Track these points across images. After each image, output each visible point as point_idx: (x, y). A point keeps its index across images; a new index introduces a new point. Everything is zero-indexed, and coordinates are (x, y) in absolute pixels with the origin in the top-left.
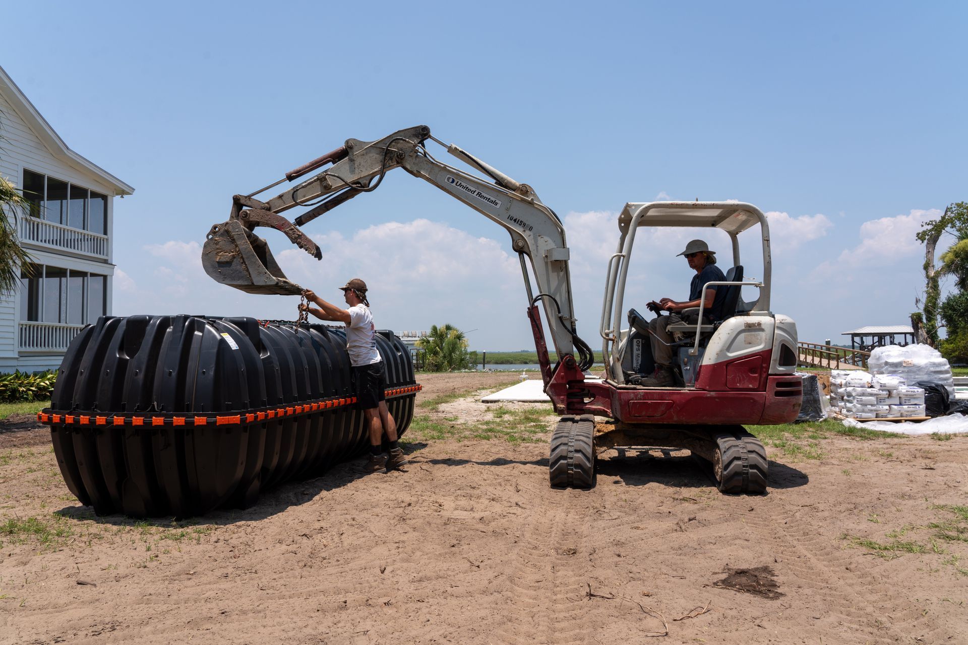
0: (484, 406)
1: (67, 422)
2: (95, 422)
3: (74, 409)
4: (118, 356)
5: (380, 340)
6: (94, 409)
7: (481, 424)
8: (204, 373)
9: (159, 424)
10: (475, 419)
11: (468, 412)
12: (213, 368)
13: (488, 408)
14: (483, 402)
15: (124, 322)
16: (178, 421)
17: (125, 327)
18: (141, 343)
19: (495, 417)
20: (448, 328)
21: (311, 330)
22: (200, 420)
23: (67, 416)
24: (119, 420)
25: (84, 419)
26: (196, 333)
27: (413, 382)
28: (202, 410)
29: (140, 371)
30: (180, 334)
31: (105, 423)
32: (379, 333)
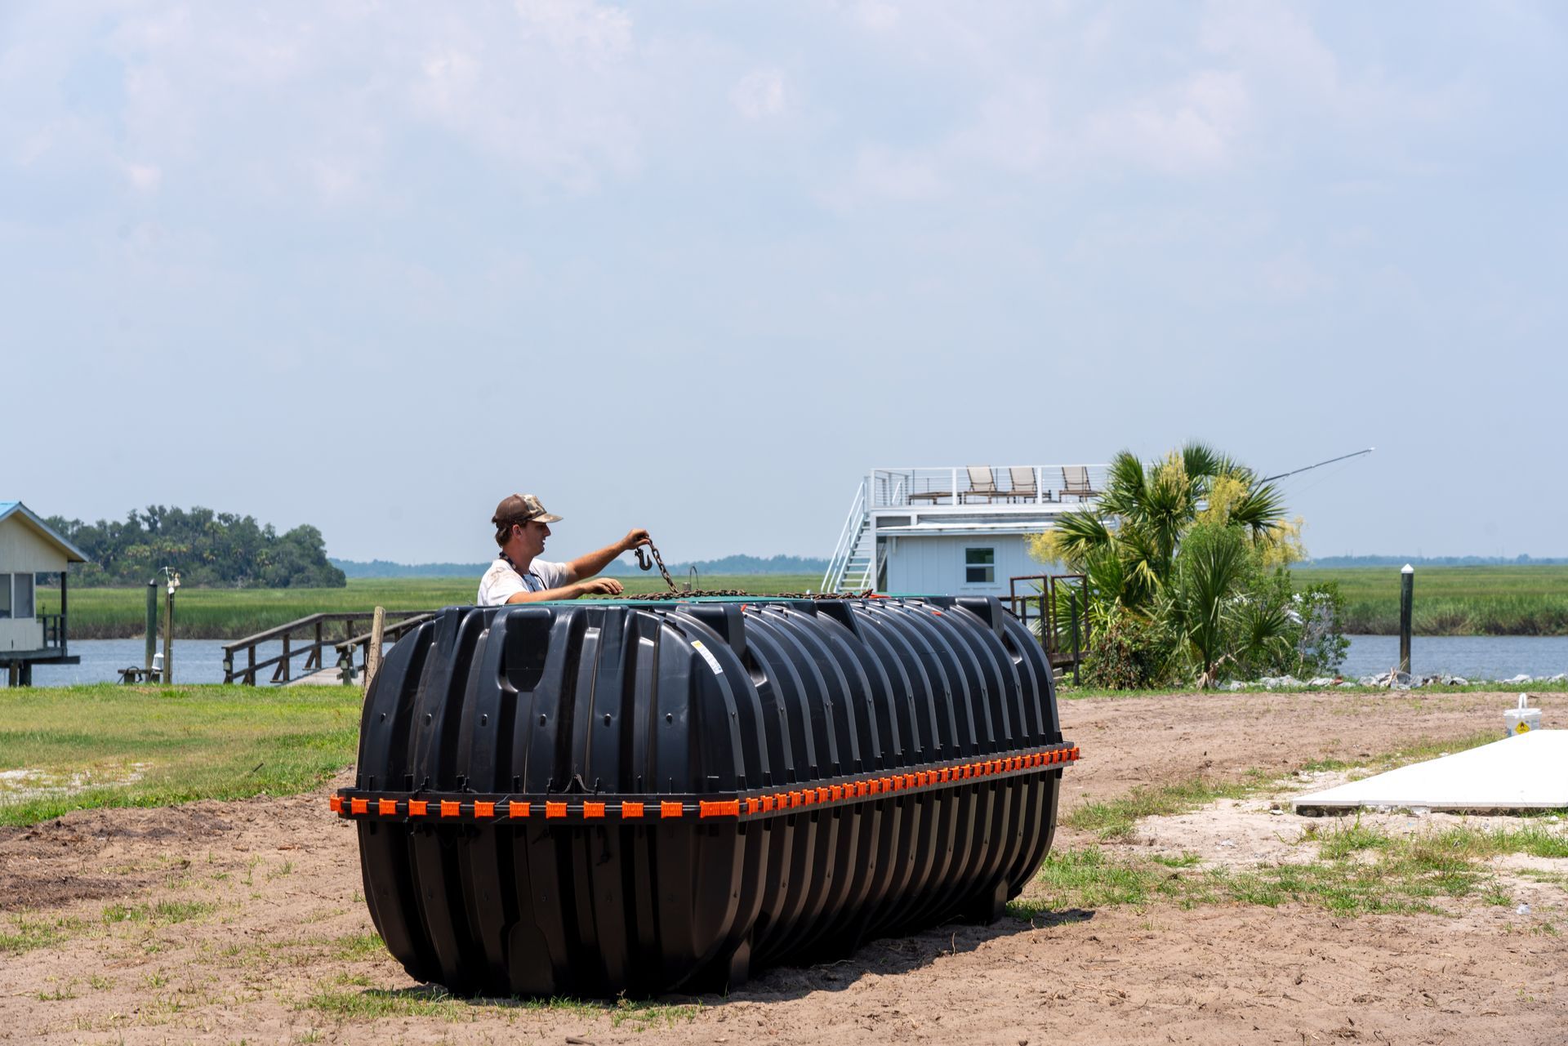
0: (1301, 823)
1: (411, 813)
2: (472, 813)
3: (423, 788)
4: (500, 687)
5: (964, 623)
6: (465, 787)
7: (1269, 874)
8: (669, 719)
9: (596, 815)
10: (1254, 861)
11: (1239, 844)
12: (686, 711)
13: (1312, 829)
14: (1302, 810)
15: (500, 620)
16: (632, 809)
17: (504, 631)
18: (542, 663)
19: (1322, 857)
20: (1198, 463)
21: (820, 614)
22: (671, 808)
23: (411, 801)
24: (519, 809)
25: (449, 808)
26: (644, 641)
27: (1053, 736)
28: (672, 789)
29: (549, 716)
30: (617, 645)
31: (492, 814)
32: (963, 604)
